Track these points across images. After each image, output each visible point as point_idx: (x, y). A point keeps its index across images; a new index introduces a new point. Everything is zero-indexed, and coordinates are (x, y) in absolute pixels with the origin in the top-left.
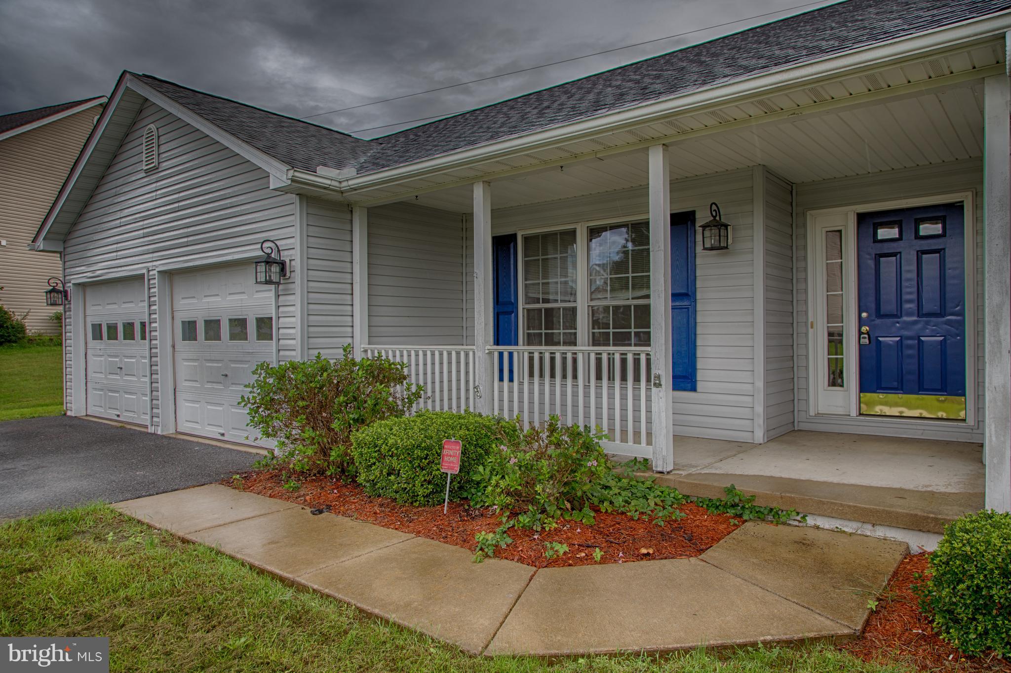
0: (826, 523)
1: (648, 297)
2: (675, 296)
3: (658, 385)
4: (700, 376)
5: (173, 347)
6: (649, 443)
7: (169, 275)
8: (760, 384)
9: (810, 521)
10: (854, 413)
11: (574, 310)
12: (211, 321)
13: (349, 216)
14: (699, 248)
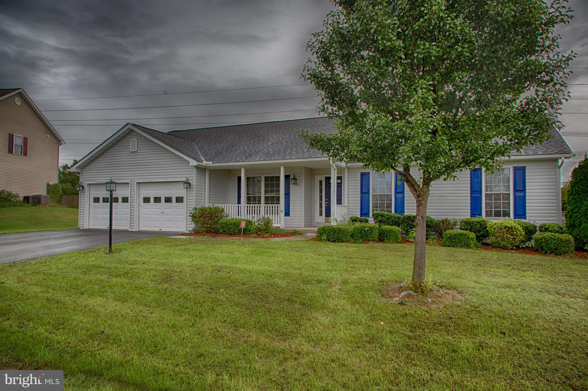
0: (309, 234)
1: (279, 194)
2: (285, 194)
3: (282, 212)
4: (291, 213)
5: (139, 205)
6: (280, 223)
7: (139, 183)
8: (303, 214)
9: (307, 234)
10: (324, 222)
11: (260, 197)
12: (157, 198)
13: (204, 172)
14: (291, 184)
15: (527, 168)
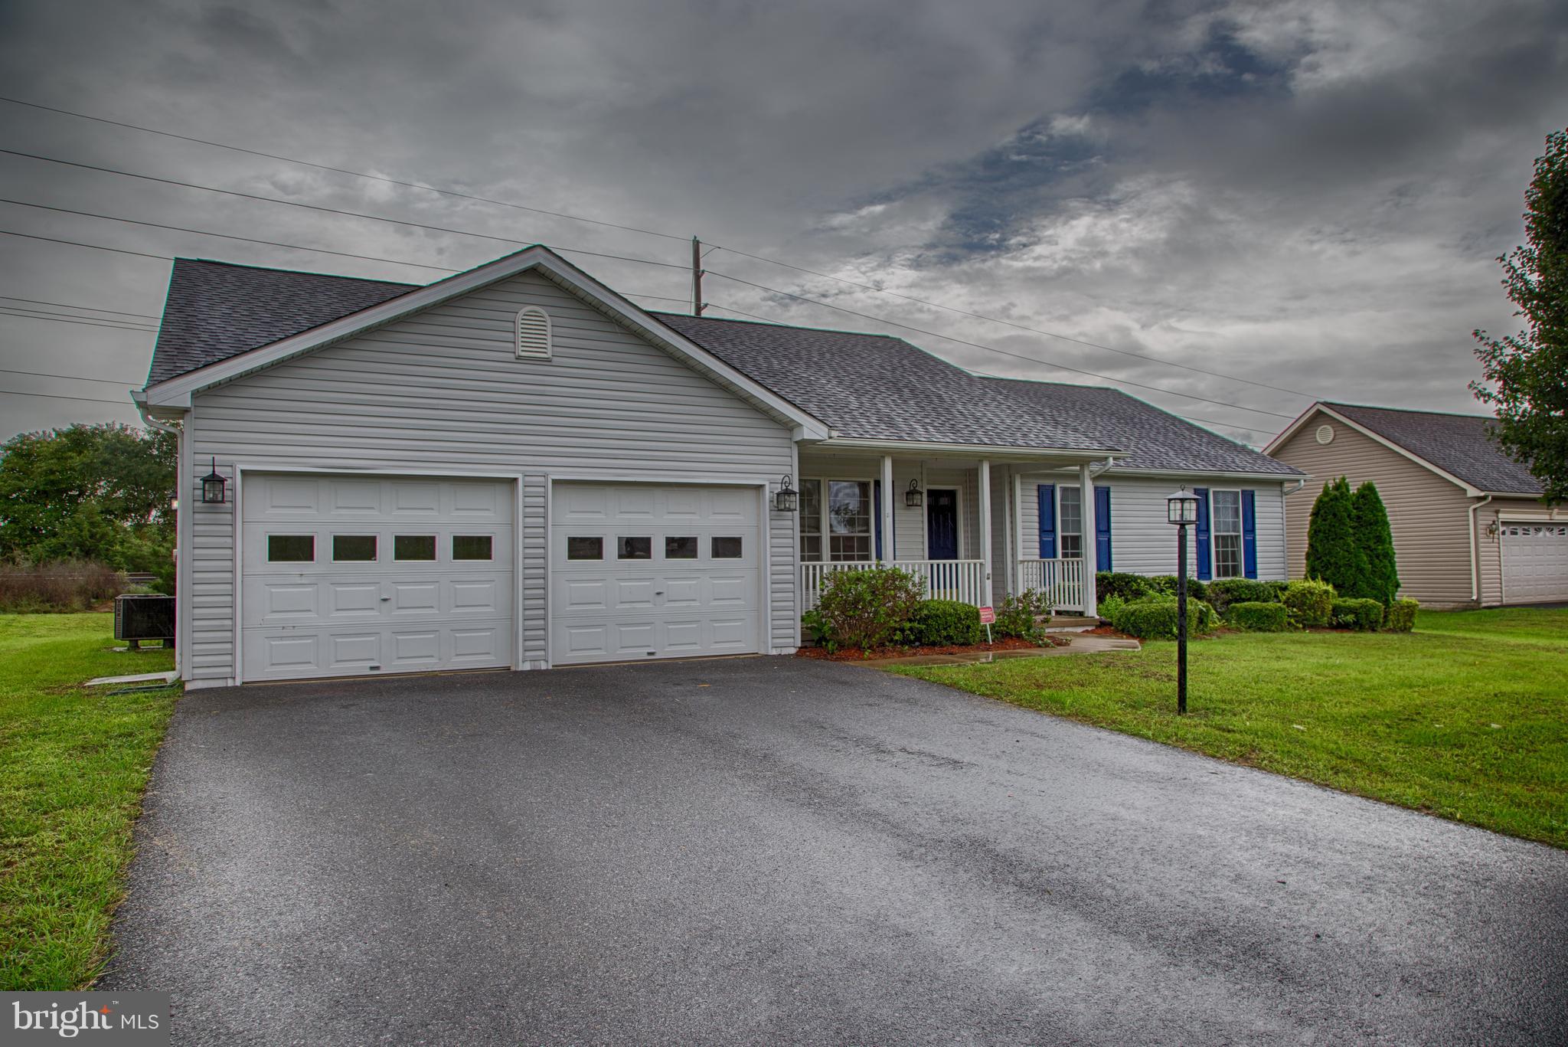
1: (868, 531)
15: (1256, 493)
